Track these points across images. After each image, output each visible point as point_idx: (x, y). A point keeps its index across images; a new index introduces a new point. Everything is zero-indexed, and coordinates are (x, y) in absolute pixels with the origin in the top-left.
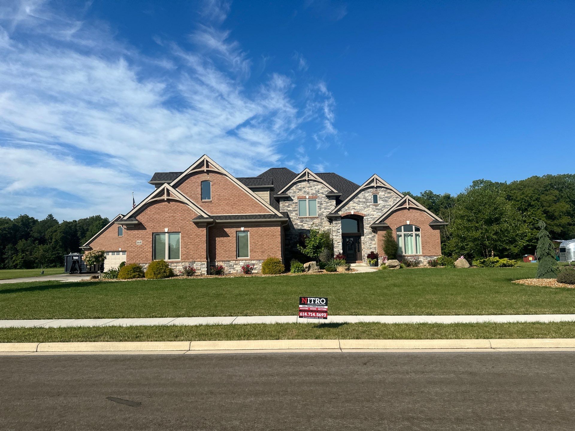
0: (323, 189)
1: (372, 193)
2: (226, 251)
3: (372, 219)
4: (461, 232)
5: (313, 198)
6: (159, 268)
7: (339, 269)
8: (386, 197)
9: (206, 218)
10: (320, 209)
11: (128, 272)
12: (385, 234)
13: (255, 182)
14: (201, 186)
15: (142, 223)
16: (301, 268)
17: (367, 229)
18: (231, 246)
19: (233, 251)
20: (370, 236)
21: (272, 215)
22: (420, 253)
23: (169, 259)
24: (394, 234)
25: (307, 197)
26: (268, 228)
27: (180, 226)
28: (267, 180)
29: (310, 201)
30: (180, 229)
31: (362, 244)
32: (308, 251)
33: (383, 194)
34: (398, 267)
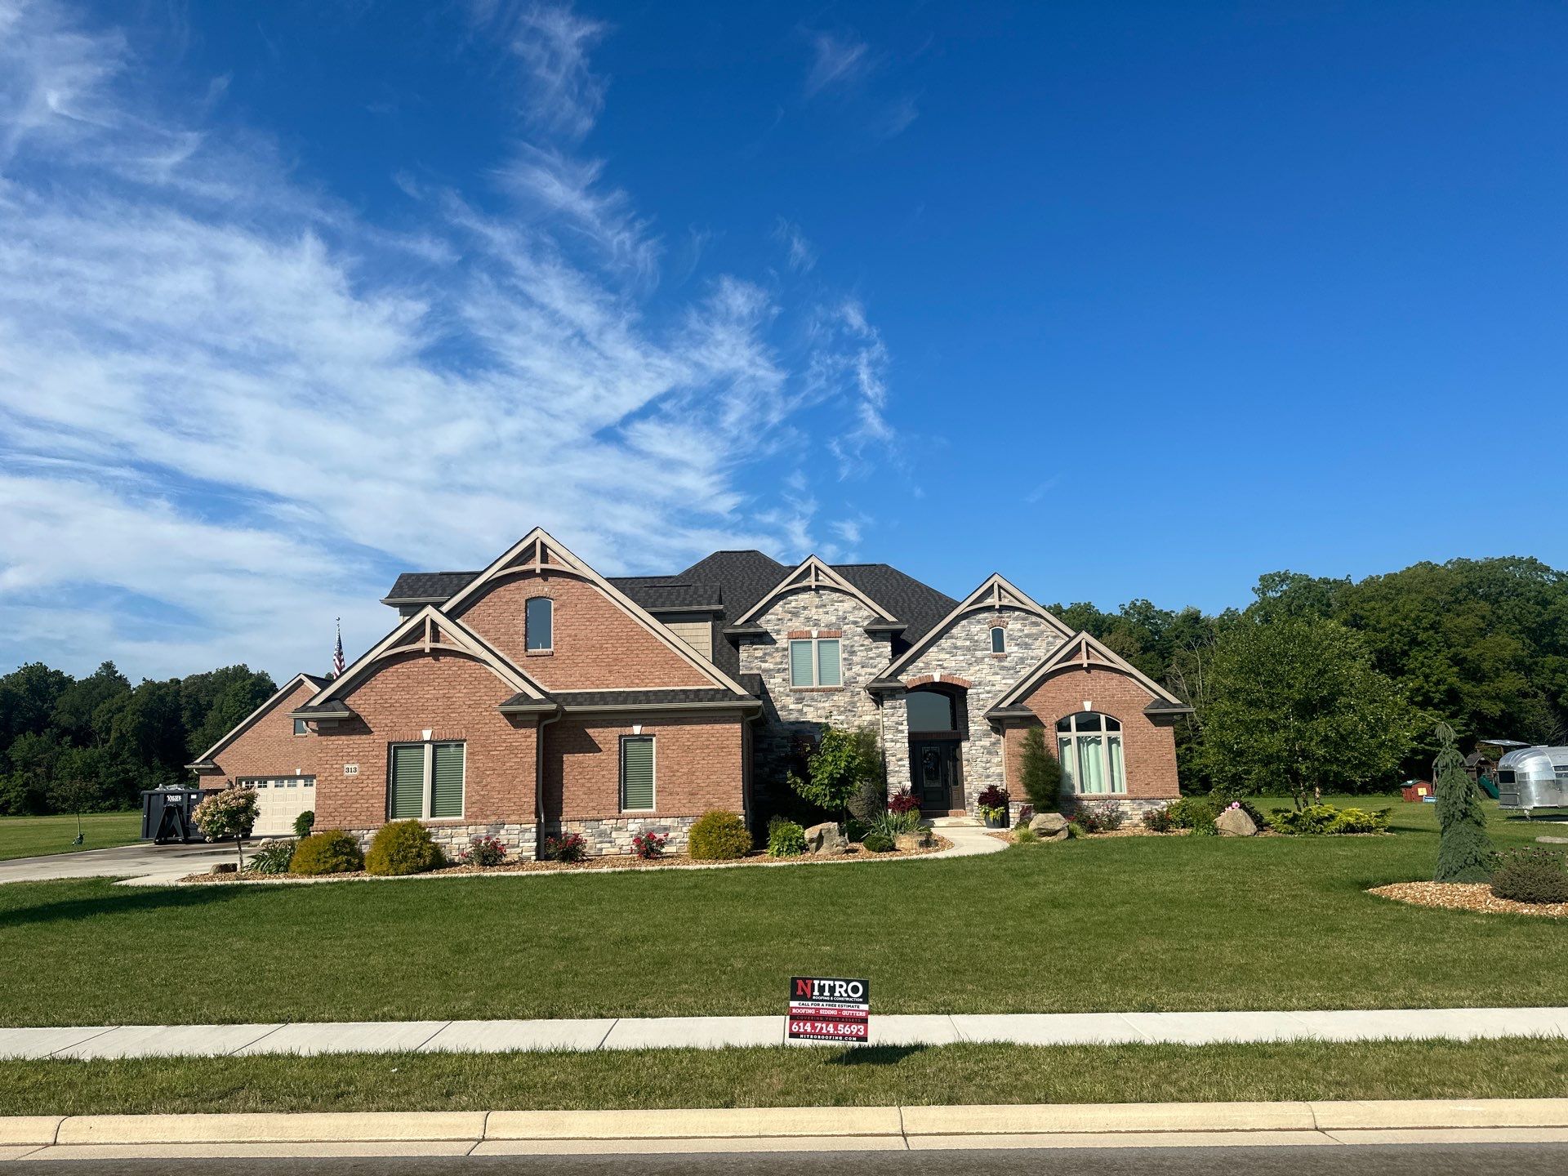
0: (856, 612)
1: (988, 623)
2: (590, 792)
3: (990, 695)
4: (1229, 737)
5: (830, 637)
6: (403, 844)
7: (901, 843)
8: (1027, 636)
9: (538, 702)
10: (850, 668)
11: (319, 854)
12: (1027, 739)
13: (673, 597)
14: (526, 612)
15: (362, 714)
16: (797, 841)
17: (977, 724)
18: (603, 776)
19: (609, 791)
20: (986, 742)
21: (717, 691)
22: (1122, 790)
23: (433, 815)
24: (1051, 736)
25: (815, 634)
26: (708, 727)
27: (464, 722)
28: (706, 591)
29: (822, 645)
30: (463, 731)
31: (965, 763)
32: (816, 790)
33: (1019, 626)
34: (1063, 835)
